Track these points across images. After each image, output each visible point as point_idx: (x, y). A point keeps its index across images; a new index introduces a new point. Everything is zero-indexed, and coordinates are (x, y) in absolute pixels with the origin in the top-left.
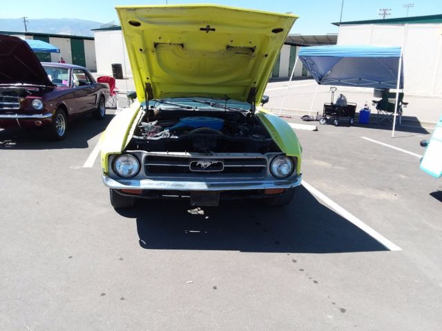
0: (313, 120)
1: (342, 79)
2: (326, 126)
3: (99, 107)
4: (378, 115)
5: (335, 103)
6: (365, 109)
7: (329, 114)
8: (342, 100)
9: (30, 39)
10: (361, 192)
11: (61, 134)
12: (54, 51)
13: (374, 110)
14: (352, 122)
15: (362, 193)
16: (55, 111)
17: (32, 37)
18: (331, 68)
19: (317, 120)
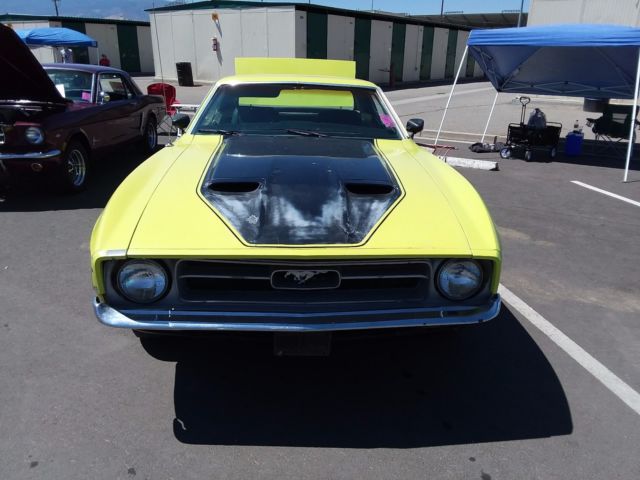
0: (489, 151)
1: (537, 83)
2: (511, 161)
3: (146, 134)
4: (596, 142)
5: (526, 123)
6: (575, 132)
7: (516, 142)
8: (538, 118)
9: (57, 26)
10: (592, 298)
11: (78, 183)
12: (89, 44)
13: (589, 134)
14: (553, 154)
15: (594, 299)
16: (65, 144)
17: (60, 23)
18: (518, 65)
19: (495, 151)
